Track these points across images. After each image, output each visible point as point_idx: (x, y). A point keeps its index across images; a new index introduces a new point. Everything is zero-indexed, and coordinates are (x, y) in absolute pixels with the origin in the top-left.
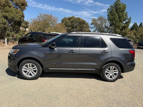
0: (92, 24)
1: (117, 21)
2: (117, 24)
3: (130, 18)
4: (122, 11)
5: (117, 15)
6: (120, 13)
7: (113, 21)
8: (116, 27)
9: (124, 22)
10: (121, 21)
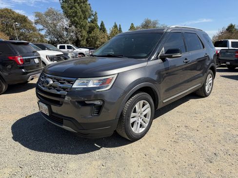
0: (36, 23)
1: (81, 18)
2: (82, 23)
3: (96, 14)
4: (84, 2)
5: (78, 8)
6: (82, 4)
7: (75, 18)
8: (81, 28)
9: (89, 20)
10: (85, 18)
